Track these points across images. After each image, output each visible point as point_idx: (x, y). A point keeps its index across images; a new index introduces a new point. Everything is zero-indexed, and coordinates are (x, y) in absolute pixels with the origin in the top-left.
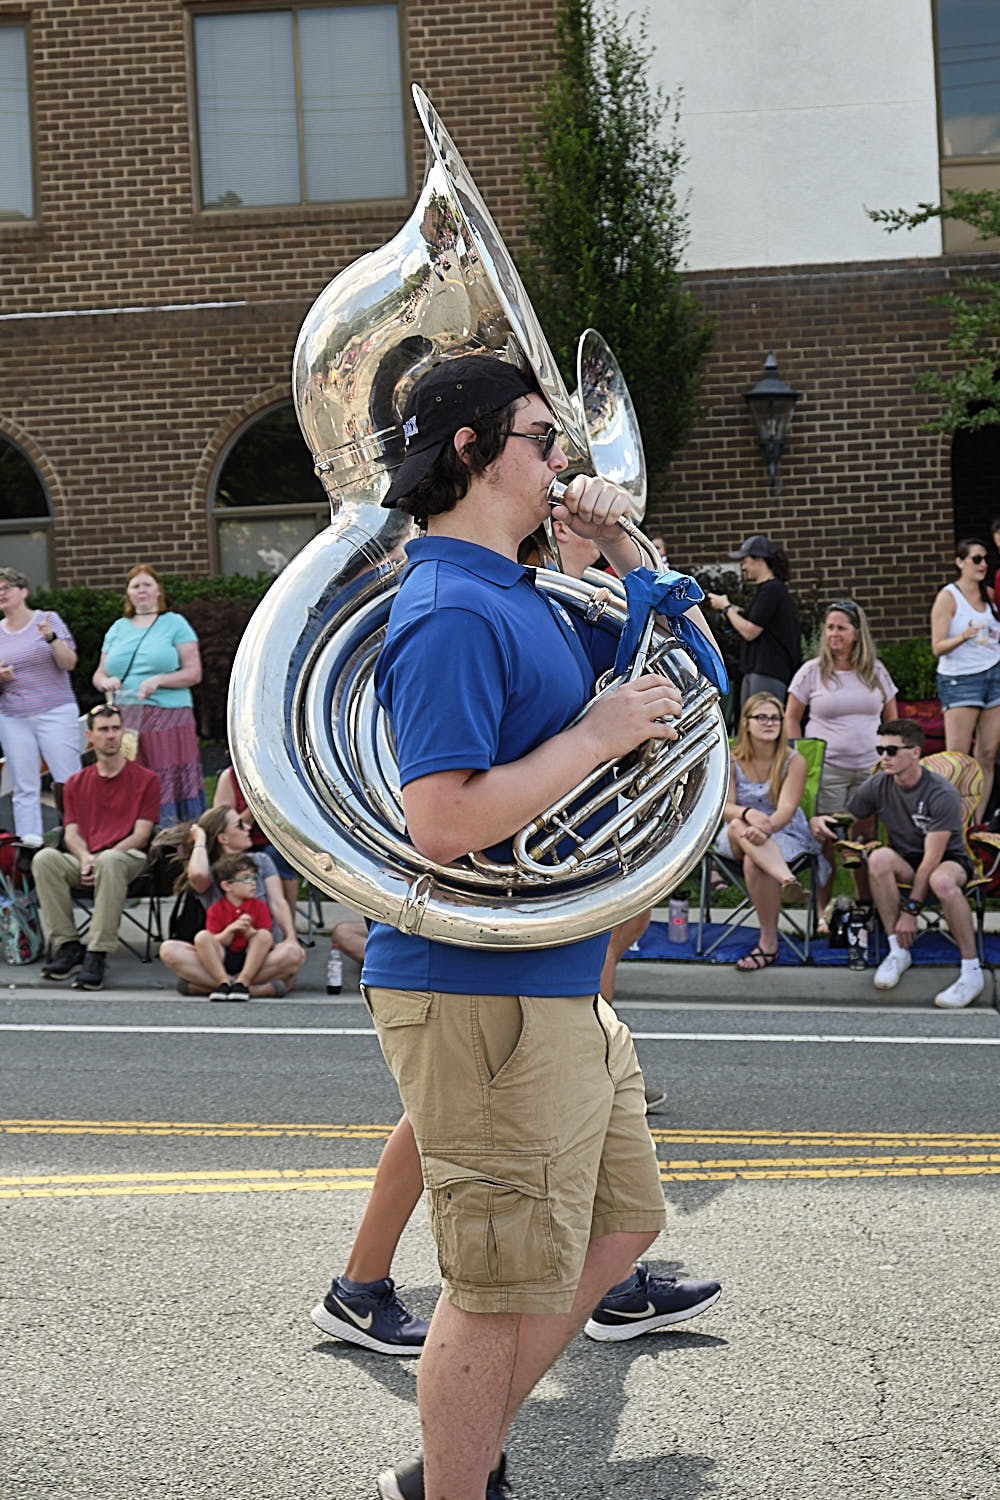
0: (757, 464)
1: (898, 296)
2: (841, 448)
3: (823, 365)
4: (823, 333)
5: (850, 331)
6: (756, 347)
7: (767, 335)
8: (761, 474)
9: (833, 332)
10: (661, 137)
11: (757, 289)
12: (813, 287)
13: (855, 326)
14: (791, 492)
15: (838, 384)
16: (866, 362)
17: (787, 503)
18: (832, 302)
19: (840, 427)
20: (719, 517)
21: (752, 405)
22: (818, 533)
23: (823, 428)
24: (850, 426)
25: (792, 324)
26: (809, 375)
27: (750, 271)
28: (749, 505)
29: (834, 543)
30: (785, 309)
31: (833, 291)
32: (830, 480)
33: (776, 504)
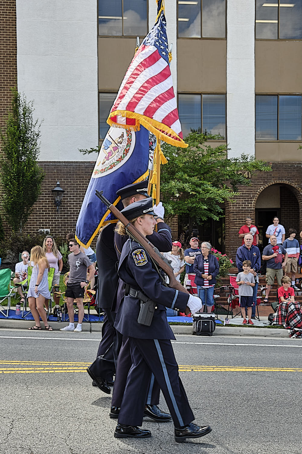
0: (55, 206)
1: (88, 170)
2: (74, 204)
3: (70, 184)
4: (71, 177)
5: (77, 177)
6: (55, 180)
7: (58, 177)
8: (55, 209)
9: (73, 177)
10: (35, 130)
11: (56, 166)
12: (69, 167)
13: (78, 176)
14: (62, 213)
15: (74, 189)
16: (80, 184)
17: (61, 216)
18: (73, 170)
19: (74, 199)
20: (45, 218)
21: (54, 193)
22: (68, 223)
23: (70, 199)
24: (76, 199)
25: (64, 175)
26: (67, 187)
27: (55, 162)
28: (52, 216)
29: (71, 225)
30: (62, 171)
31: (73, 168)
32: (71, 211)
33: (59, 216)
